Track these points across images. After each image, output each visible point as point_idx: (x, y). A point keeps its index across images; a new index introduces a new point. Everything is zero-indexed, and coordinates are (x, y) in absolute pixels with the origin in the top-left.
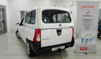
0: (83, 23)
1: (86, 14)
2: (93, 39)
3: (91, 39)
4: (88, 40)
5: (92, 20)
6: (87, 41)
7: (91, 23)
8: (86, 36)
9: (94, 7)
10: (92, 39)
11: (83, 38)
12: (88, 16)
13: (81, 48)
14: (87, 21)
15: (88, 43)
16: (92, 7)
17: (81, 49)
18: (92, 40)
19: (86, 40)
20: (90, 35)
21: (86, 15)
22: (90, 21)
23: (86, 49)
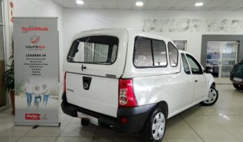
0: (28, 62)
1: (33, 42)
2: (50, 96)
3: (46, 97)
4: (40, 97)
5: (45, 55)
6: (38, 100)
7: (44, 62)
8: (36, 89)
9: (46, 29)
10: (48, 95)
11: (30, 95)
12: (37, 47)
13: (26, 115)
14: (34, 57)
15: (42, 104)
16: (42, 29)
17: (27, 118)
18: (49, 99)
19: (36, 98)
20: (44, 87)
21: (32, 45)
22: (42, 57)
23: (38, 117)
